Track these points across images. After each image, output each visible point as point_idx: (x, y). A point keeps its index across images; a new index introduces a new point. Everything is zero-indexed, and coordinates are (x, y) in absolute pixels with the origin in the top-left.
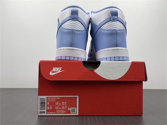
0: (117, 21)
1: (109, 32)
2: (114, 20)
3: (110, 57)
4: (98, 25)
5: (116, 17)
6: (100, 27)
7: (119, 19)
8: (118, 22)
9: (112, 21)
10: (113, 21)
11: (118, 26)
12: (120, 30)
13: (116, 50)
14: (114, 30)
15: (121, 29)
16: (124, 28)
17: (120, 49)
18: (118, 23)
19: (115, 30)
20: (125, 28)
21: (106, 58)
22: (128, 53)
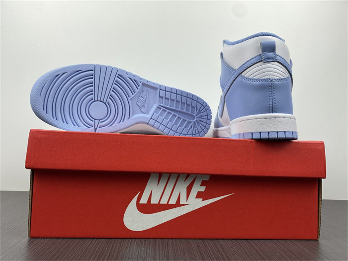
0: (274, 62)
1: (258, 83)
2: (267, 60)
3: (260, 131)
4: (236, 69)
5: (271, 54)
6: (241, 74)
7: (278, 58)
8: (276, 63)
9: (264, 63)
10: (265, 61)
11: (275, 71)
12: (280, 80)
13: (271, 118)
14: (267, 79)
15: (282, 77)
16: (288, 75)
17: (279, 117)
18: (276, 65)
19: (269, 79)
20: (290, 74)
21: (252, 133)
22: (295, 124)
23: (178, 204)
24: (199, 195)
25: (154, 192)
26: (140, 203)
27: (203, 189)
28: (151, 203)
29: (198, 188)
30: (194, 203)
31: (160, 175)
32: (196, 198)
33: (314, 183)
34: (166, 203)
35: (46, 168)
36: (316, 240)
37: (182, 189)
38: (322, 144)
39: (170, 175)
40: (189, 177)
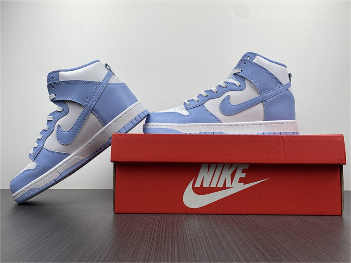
23: (224, 188)
24: (241, 180)
25: (205, 178)
26: (195, 186)
27: (244, 175)
28: (204, 186)
29: (239, 175)
30: (237, 187)
31: (209, 165)
32: (239, 182)
33: (337, 169)
34: (215, 187)
35: (126, 161)
36: (341, 216)
37: (226, 175)
38: (342, 136)
39: (217, 165)
40: (232, 166)
